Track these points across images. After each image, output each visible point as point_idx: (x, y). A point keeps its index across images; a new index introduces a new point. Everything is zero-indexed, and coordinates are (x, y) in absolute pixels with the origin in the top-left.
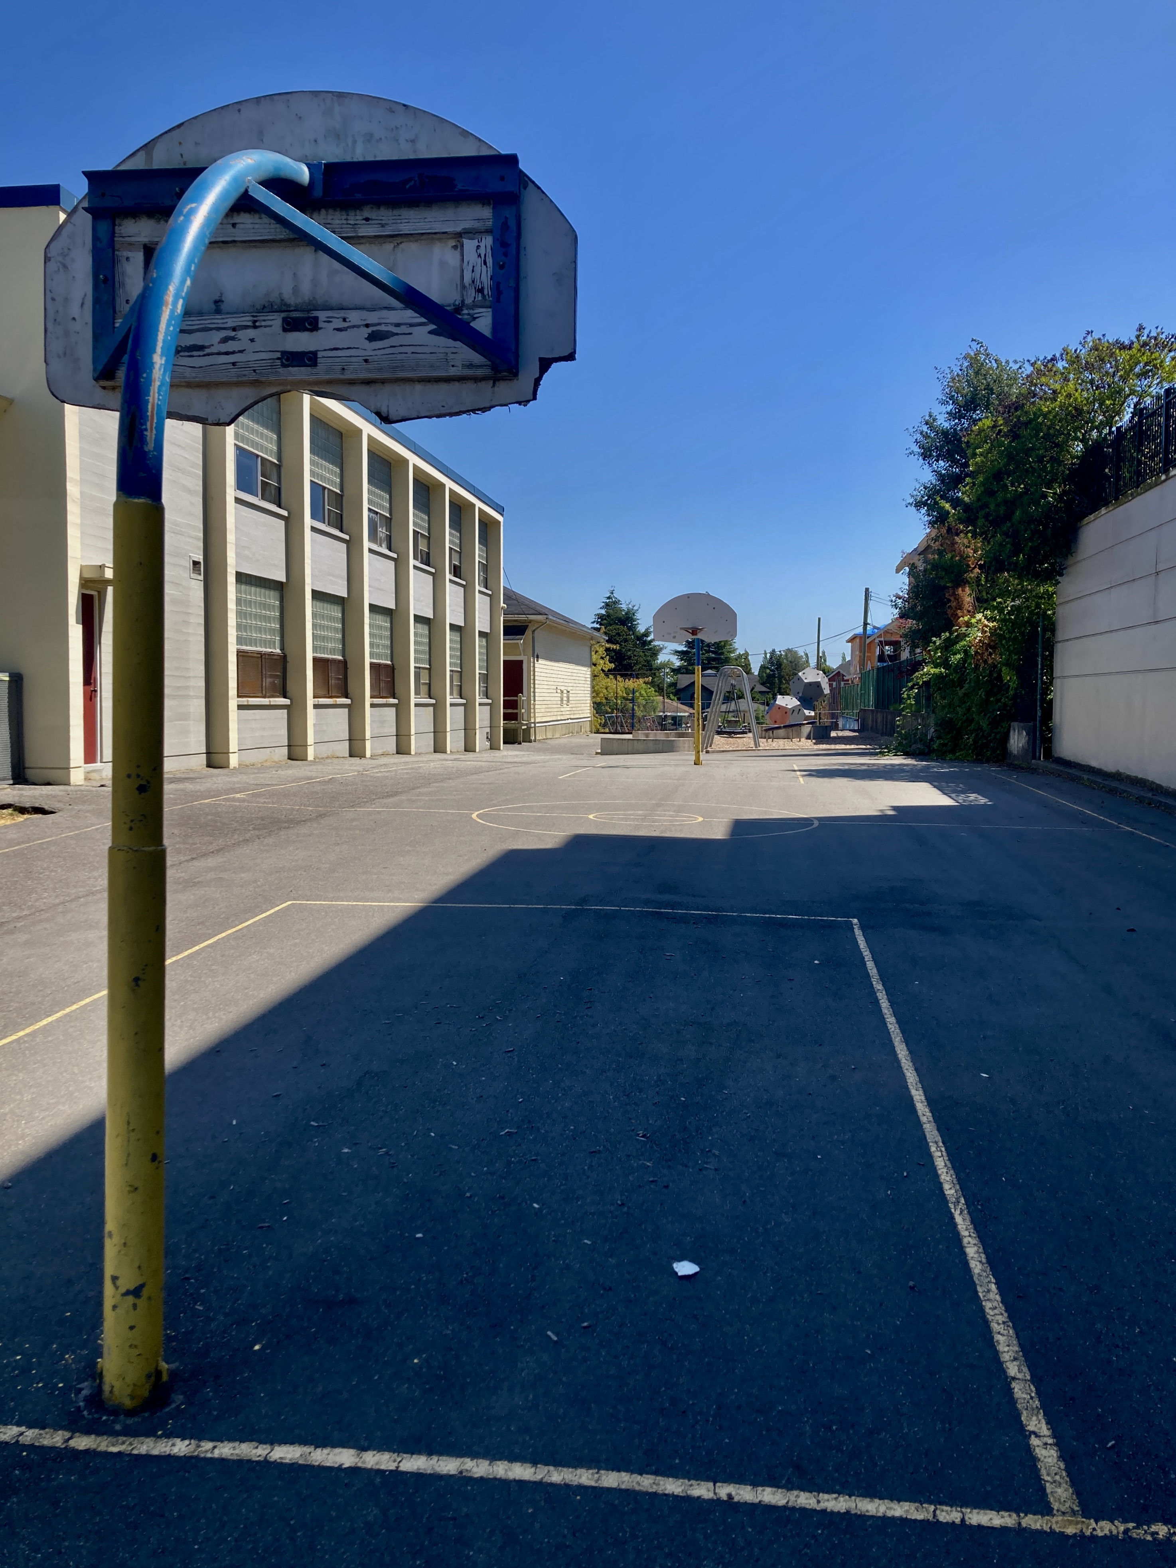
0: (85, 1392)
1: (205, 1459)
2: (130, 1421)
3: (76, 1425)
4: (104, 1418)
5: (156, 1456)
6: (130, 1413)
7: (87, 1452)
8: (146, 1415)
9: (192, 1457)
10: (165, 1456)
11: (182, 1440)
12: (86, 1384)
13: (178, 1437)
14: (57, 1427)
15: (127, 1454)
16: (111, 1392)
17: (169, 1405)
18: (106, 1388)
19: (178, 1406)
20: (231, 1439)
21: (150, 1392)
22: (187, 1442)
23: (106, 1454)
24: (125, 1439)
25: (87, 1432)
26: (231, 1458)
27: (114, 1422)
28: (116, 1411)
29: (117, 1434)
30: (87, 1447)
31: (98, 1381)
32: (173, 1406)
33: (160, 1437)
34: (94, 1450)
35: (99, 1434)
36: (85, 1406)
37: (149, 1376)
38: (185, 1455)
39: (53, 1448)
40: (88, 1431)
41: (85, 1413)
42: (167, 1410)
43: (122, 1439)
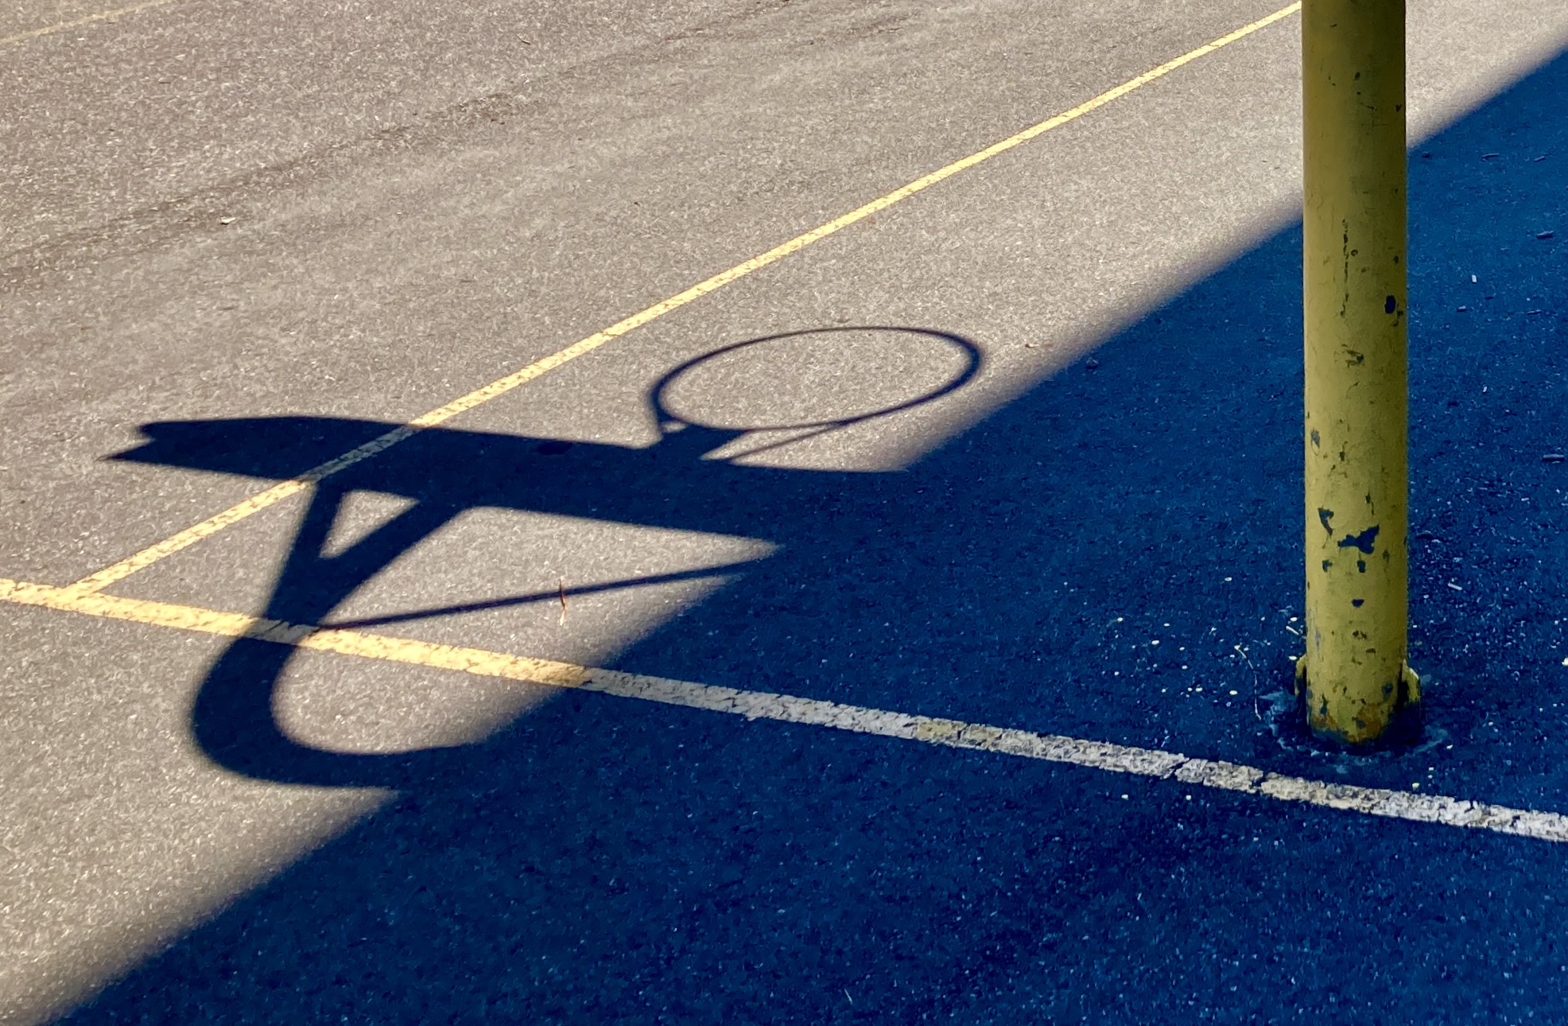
0: (1277, 708)
1: (1502, 835)
2: (1361, 762)
3: (1267, 760)
4: (1314, 753)
5: (1414, 822)
6: (1357, 749)
7: (1294, 803)
8: (1388, 754)
9: (1478, 830)
10: (1430, 824)
11: (1456, 801)
12: (1276, 694)
13: (1449, 795)
14: (1237, 760)
15: (1363, 814)
16: (1324, 710)
17: (1424, 742)
18: (1315, 704)
19: (1441, 747)
20: (1544, 808)
21: (1390, 716)
22: (1466, 805)
23: (1328, 810)
24: (1356, 789)
25: (1291, 773)
26: (1548, 837)
27: (1331, 760)
28: (1333, 743)
29: (1342, 781)
30: (1294, 796)
31: (1297, 692)
32: (1432, 744)
33: (1418, 792)
34: (1307, 803)
35: (1310, 778)
36: (1280, 732)
37: (1387, 690)
38: (1466, 826)
39: (1235, 793)
40: (1290, 770)
41: (1281, 742)
42: (1423, 749)
43: (1351, 789)
